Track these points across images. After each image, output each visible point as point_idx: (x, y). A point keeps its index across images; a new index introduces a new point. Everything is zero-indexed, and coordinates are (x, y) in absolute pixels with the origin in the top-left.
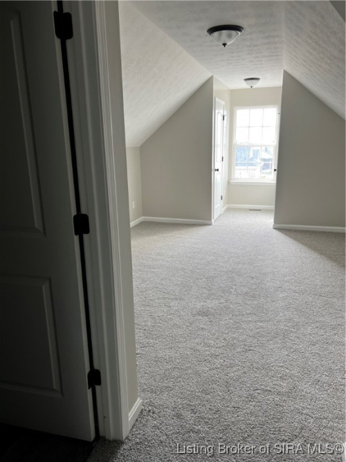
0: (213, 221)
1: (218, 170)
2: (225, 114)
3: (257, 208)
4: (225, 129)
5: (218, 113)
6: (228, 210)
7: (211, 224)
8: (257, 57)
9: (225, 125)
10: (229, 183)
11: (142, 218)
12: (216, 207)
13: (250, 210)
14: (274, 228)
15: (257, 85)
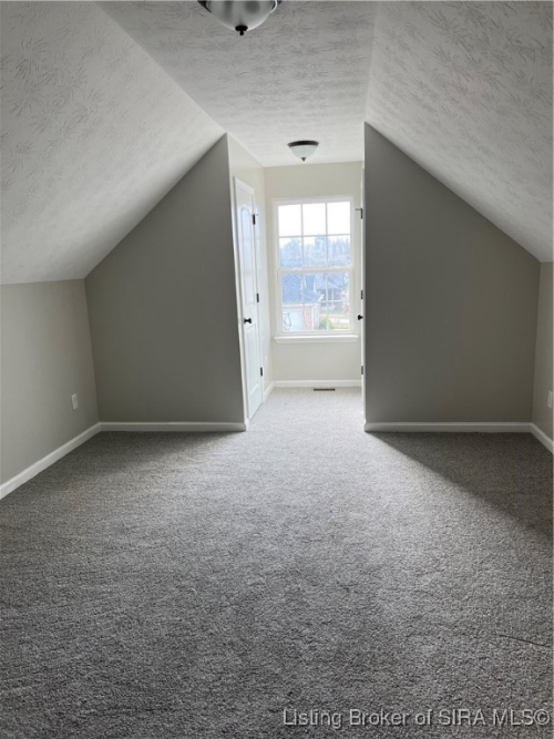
0: (247, 421)
1: (250, 321)
2: (256, 213)
3: (329, 386)
4: (258, 242)
5: (242, 210)
6: (276, 390)
7: (243, 431)
8: (315, 87)
9: (258, 234)
10: (272, 340)
11: (98, 426)
12: (251, 393)
13: (315, 390)
14: (367, 432)
15: (314, 156)
